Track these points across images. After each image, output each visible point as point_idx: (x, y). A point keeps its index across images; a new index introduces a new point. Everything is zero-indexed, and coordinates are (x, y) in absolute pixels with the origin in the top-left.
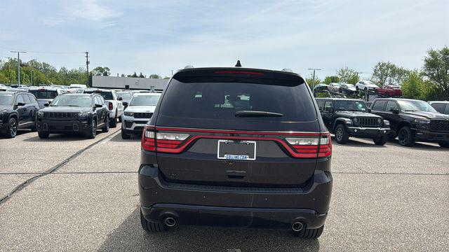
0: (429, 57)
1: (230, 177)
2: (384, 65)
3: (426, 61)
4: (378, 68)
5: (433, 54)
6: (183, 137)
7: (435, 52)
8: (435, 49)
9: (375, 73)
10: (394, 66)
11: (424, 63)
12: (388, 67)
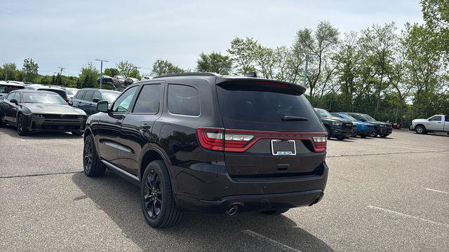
0: (201, 59)
1: (279, 169)
2: (162, 62)
3: (199, 63)
4: (157, 64)
5: (204, 57)
6: (247, 139)
7: (205, 56)
8: (205, 54)
9: (155, 70)
10: (171, 64)
11: (197, 64)
12: (166, 64)
